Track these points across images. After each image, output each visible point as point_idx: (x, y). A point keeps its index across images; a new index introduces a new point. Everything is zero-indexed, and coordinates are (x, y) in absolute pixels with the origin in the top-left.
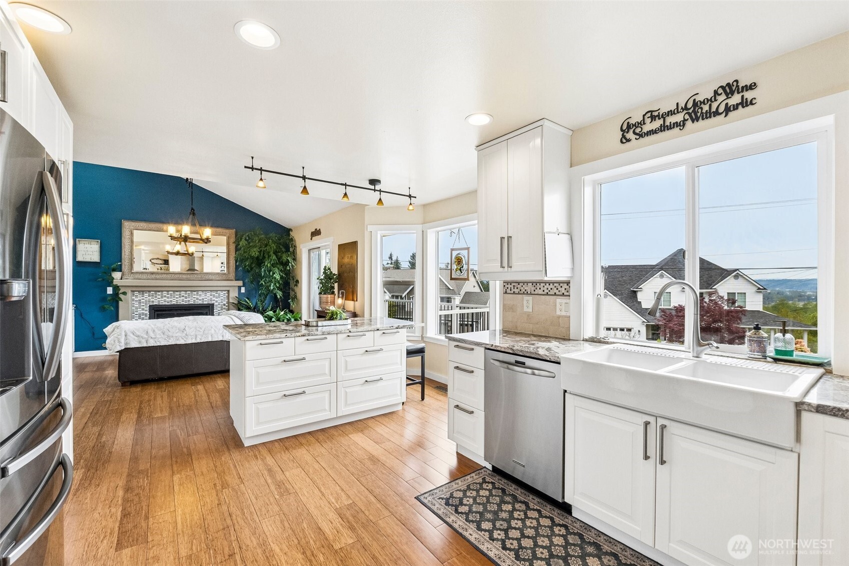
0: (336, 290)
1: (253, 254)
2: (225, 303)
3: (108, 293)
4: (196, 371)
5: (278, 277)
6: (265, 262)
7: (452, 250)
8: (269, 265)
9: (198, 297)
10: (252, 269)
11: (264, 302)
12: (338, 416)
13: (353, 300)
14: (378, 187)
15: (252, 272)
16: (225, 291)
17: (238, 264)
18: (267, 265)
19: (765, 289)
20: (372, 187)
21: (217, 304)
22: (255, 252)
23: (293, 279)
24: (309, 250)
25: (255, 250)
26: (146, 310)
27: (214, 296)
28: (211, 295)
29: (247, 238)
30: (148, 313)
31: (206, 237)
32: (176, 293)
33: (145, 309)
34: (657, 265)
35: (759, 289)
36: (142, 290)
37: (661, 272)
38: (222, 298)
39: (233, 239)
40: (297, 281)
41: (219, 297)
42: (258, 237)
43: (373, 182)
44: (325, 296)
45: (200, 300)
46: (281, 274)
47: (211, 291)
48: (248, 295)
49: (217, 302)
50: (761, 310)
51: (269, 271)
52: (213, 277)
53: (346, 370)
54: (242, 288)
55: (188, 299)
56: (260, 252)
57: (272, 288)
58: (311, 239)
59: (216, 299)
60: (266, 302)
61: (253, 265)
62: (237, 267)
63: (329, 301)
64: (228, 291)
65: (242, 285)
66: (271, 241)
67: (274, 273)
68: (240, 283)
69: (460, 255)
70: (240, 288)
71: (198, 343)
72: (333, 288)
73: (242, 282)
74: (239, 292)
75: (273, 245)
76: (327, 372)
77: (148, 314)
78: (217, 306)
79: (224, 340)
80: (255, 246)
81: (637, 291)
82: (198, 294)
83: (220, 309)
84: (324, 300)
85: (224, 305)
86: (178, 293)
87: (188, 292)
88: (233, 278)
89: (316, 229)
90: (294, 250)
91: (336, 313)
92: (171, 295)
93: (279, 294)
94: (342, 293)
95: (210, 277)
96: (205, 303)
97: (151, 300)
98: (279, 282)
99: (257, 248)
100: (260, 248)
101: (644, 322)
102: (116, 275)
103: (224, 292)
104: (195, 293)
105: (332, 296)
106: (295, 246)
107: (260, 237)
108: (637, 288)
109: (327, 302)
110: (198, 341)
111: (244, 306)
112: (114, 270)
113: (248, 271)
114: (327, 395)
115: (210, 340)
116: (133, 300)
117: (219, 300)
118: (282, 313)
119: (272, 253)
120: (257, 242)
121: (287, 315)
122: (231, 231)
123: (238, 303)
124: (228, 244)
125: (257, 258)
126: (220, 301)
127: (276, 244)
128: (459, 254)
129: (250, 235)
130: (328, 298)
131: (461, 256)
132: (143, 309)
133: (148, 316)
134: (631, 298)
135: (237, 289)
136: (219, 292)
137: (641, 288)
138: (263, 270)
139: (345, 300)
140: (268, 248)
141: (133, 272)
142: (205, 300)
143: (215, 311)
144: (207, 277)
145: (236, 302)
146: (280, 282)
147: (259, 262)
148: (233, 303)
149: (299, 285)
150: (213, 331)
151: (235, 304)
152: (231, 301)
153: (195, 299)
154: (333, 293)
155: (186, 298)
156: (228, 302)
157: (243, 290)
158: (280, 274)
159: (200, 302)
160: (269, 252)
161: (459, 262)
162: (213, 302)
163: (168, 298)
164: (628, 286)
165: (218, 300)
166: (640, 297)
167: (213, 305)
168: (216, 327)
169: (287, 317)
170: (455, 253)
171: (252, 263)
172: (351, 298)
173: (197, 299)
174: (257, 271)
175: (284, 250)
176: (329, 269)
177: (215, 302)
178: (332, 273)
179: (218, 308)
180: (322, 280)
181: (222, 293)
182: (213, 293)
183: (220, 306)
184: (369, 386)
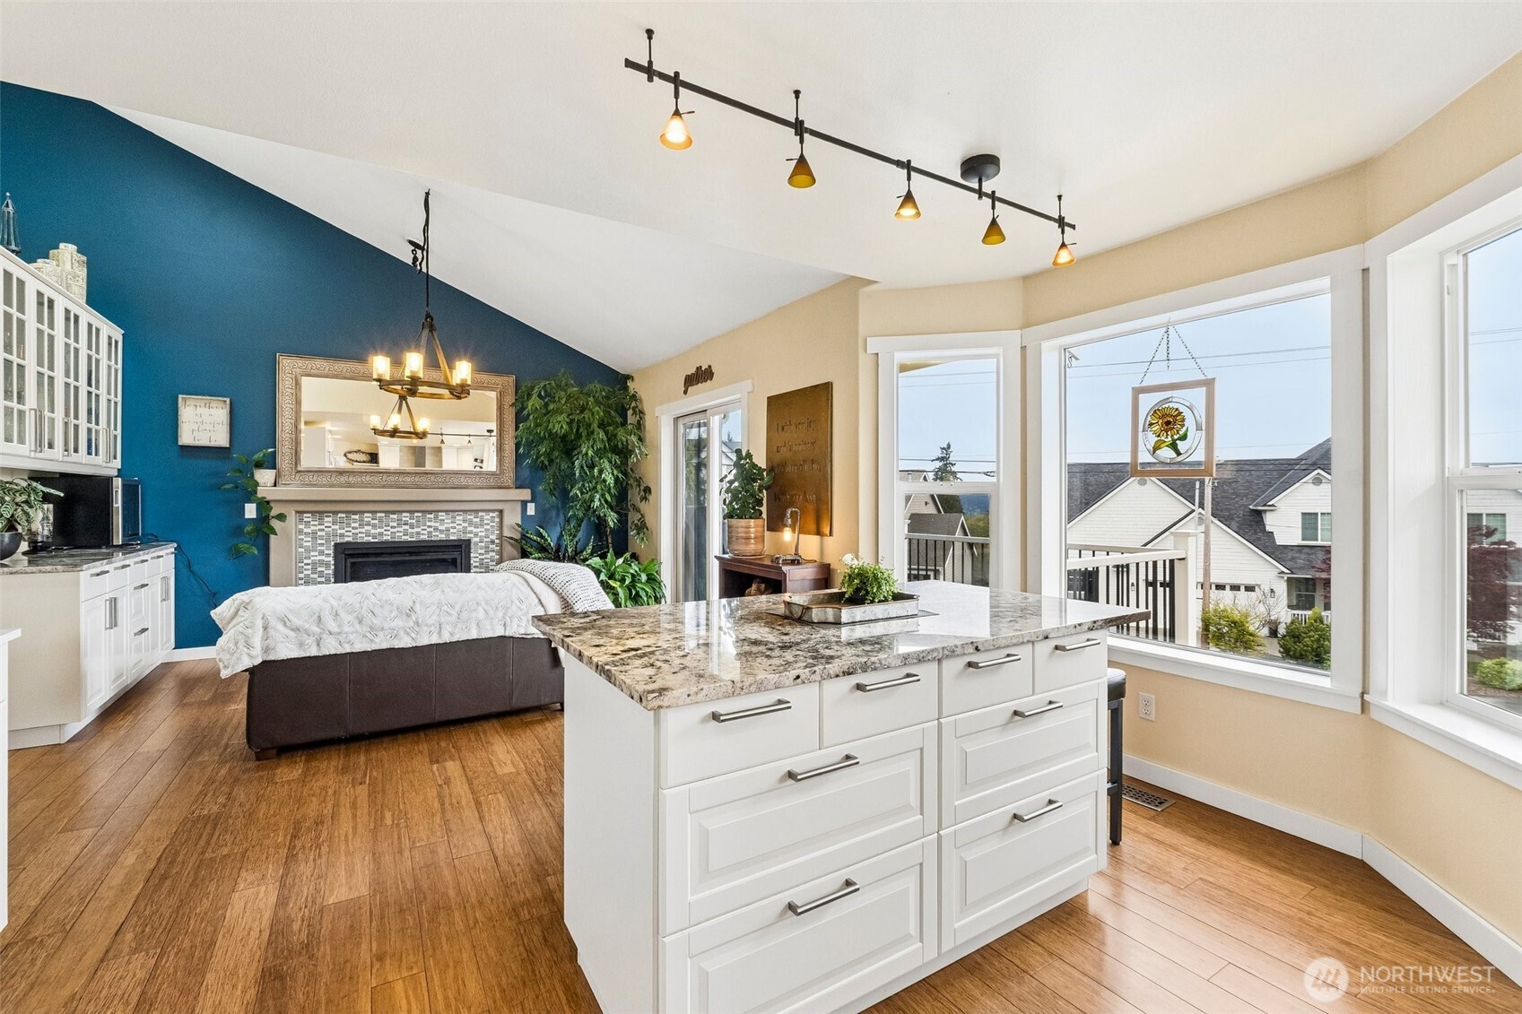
0: (766, 510)
1: (557, 427)
2: (494, 537)
3: (246, 517)
4: (440, 715)
5: (610, 480)
6: (580, 446)
7: (1138, 391)
8: (590, 453)
9: (437, 524)
10: (551, 461)
11: (575, 536)
12: (943, 950)
13: (819, 533)
15: (553, 468)
16: (493, 511)
17: (521, 450)
18: (587, 454)
20: (972, 181)
21: (477, 539)
22: (559, 425)
23: (639, 486)
24: (676, 419)
25: (559, 419)
26: (328, 555)
27: (471, 523)
28: (464, 521)
29: (543, 393)
30: (331, 560)
31: (459, 382)
32: (392, 516)
33: (326, 552)
34: (1300, 459)
36: (319, 508)
37: (1316, 472)
38: (489, 527)
39: (510, 398)
40: (648, 490)
41: (482, 525)
42: (565, 391)
43: (977, 164)
44: (743, 522)
45: (442, 531)
46: (615, 472)
47: (465, 511)
48: (543, 519)
49: (476, 535)
51: (592, 467)
52: (470, 482)
53: (964, 784)
54: (529, 504)
55: (416, 530)
56: (570, 423)
57: (597, 503)
58: (685, 392)
59: (475, 530)
60: (580, 535)
61: (556, 453)
62: (519, 459)
63: (753, 535)
64: (501, 512)
65: (530, 498)
66: (591, 399)
67: (601, 472)
68: (525, 494)
69: (1171, 405)
70: (524, 504)
71: (446, 643)
72: (760, 502)
73: (529, 491)
74: (522, 513)
75: (597, 408)
76: (913, 799)
77: (333, 562)
78: (476, 544)
79: (507, 634)
80: (558, 411)
81: (1265, 511)
82: (436, 517)
83: (483, 551)
84: (741, 532)
85: (493, 542)
86: (395, 516)
87: (416, 514)
88: (510, 483)
89: (699, 368)
90: (639, 422)
92: (381, 520)
93: (612, 519)
94: (790, 517)
95: (463, 480)
96: (451, 538)
97: (339, 531)
98: (609, 492)
99: (564, 415)
100: (569, 415)
101: (1283, 572)
102: (264, 477)
103: (492, 514)
104: (432, 516)
105: (758, 523)
106: (641, 412)
107: (569, 391)
108: (1265, 505)
109: (748, 538)
110: (446, 638)
111: (533, 543)
112: (259, 465)
113: (544, 468)
114: (911, 881)
115: (474, 635)
116: (301, 532)
117: (481, 531)
118: (620, 561)
119: (595, 425)
120: (563, 402)
121: (630, 565)
122: (506, 379)
123: (522, 539)
124: (500, 408)
125: (564, 438)
126: (483, 534)
127: (602, 407)
128: (1166, 400)
129: (548, 388)
130: (749, 527)
131: (1175, 406)
132: (321, 553)
133: (333, 567)
134: (1251, 526)
135: (518, 507)
136: (480, 514)
137: (1273, 505)
138: (577, 463)
139: (800, 532)
140: (587, 415)
141: (299, 469)
142: (452, 530)
143: (472, 555)
144: (456, 482)
145: (518, 536)
146: (613, 491)
147: (568, 446)
148: (512, 538)
149: (651, 498)
150: (481, 614)
151: (516, 540)
152: (507, 533)
153: (432, 529)
154: (760, 515)
155: (412, 527)
156: (501, 537)
157: (532, 509)
158: (613, 474)
159: (442, 537)
160: (590, 425)
161: (1168, 423)
163: (374, 526)
164: (1245, 501)
165: (481, 533)
166: (1271, 522)
167: (469, 541)
168: (487, 602)
169: (632, 571)
170: (1148, 402)
171: (552, 450)
172: (813, 527)
173: (436, 529)
174: (564, 466)
175: (619, 420)
176: (749, 455)
177: (472, 535)
178: (755, 466)
179: (480, 551)
180: (731, 482)
181: (488, 517)
182: (469, 517)
183: (483, 544)
184: (1022, 833)
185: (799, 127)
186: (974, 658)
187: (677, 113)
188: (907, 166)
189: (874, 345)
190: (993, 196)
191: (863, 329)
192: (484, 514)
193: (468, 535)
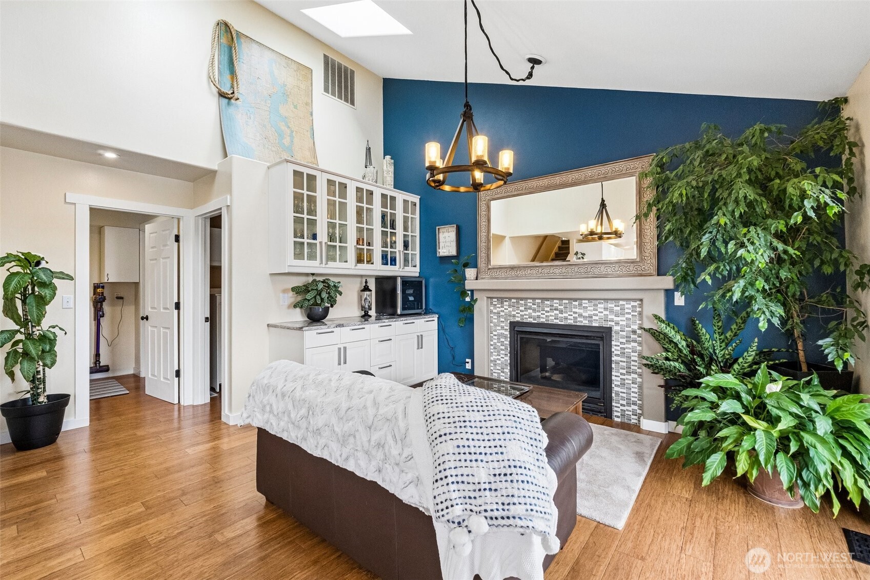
2: (636, 327)
3: (466, 300)
9: (581, 311)
16: (635, 300)
21: (619, 328)
26: (506, 330)
27: (612, 311)
28: (606, 309)
30: (507, 333)
32: (546, 302)
33: (505, 328)
36: (500, 296)
38: (630, 316)
41: (623, 314)
45: (585, 317)
47: (606, 300)
48: (693, 313)
49: (617, 324)
54: (675, 294)
55: (565, 315)
59: (616, 319)
64: (641, 300)
65: (676, 287)
68: (672, 282)
70: (669, 294)
73: (675, 279)
74: (668, 303)
77: (509, 336)
78: (617, 333)
82: (580, 305)
83: (624, 340)
85: (634, 332)
86: (548, 303)
87: (564, 301)
88: (653, 269)
92: (539, 306)
95: (603, 270)
96: (594, 324)
97: (513, 313)
102: (470, 273)
103: (633, 304)
104: (576, 303)
112: (466, 265)
116: (491, 312)
117: (622, 321)
122: (647, 161)
124: (639, 193)
126: (624, 323)
132: (503, 328)
133: (509, 340)
135: (661, 297)
136: (621, 302)
141: (490, 267)
142: (594, 318)
143: (613, 343)
144: (597, 271)
145: (661, 328)
152: (649, 323)
153: (577, 315)
155: (561, 312)
156: (642, 327)
157: (679, 300)
159: (586, 322)
162: (610, 324)
163: (534, 310)
167: (610, 329)
173: (580, 315)
177: (613, 324)
179: (621, 340)
181: (630, 306)
182: (610, 305)
183: (624, 333)
192: (624, 303)
193: (610, 323)
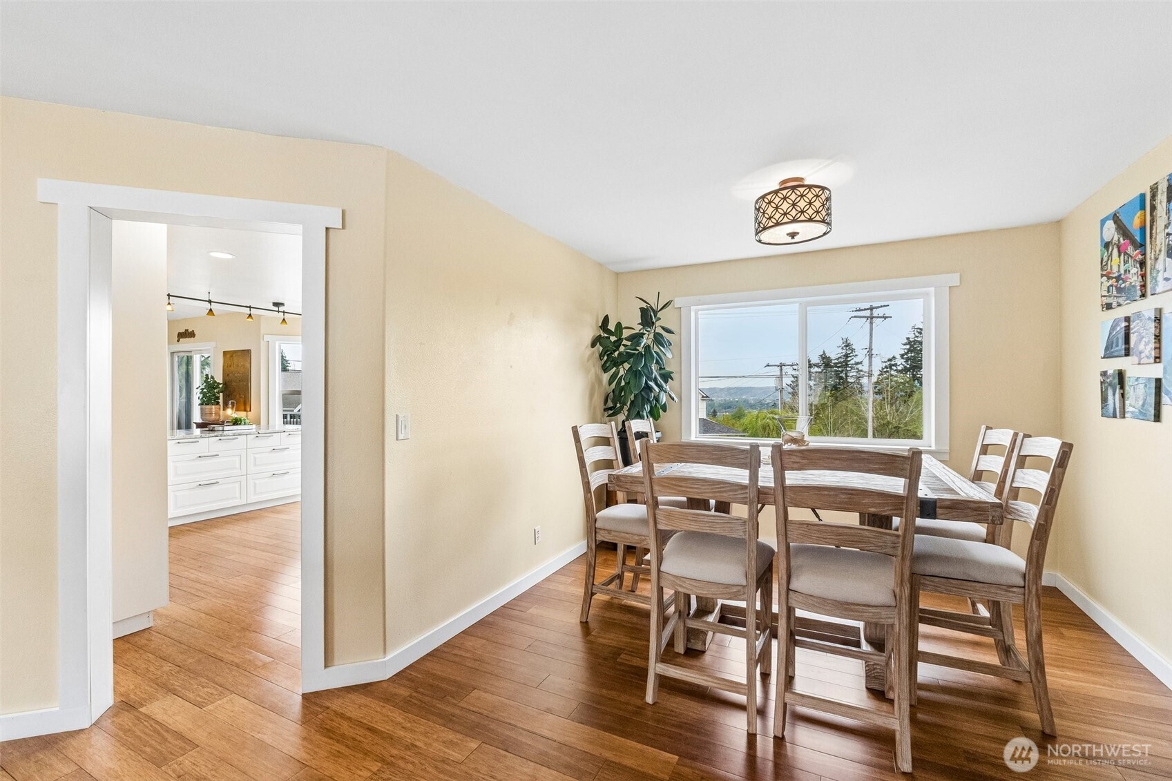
0: (221, 401)
12: (248, 502)
13: (245, 410)
14: (281, 309)
19: (707, 397)
20: (276, 309)
24: (173, 353)
35: (703, 397)
43: (276, 304)
44: (208, 407)
50: (705, 418)
53: (255, 464)
58: (178, 341)
63: (213, 412)
72: (218, 398)
76: (238, 466)
84: (207, 411)
89: (187, 330)
91: (240, 419)
94: (233, 404)
105: (218, 406)
109: (211, 414)
114: (237, 485)
130: (211, 409)
139: (236, 411)
154: (218, 403)
172: (242, 408)
176: (212, 377)
178: (215, 382)
180: (202, 389)
184: (275, 479)
185: (210, 302)
186: (258, 435)
187: (169, 304)
188: (250, 307)
189: (267, 338)
190: (284, 312)
191: (262, 331)
